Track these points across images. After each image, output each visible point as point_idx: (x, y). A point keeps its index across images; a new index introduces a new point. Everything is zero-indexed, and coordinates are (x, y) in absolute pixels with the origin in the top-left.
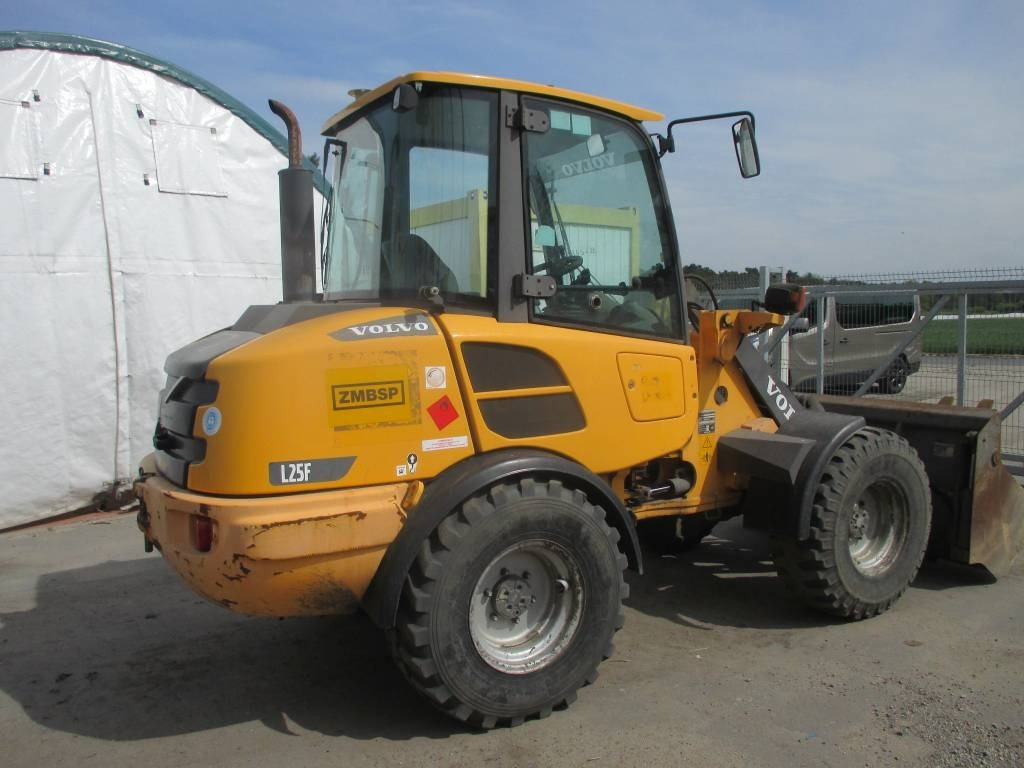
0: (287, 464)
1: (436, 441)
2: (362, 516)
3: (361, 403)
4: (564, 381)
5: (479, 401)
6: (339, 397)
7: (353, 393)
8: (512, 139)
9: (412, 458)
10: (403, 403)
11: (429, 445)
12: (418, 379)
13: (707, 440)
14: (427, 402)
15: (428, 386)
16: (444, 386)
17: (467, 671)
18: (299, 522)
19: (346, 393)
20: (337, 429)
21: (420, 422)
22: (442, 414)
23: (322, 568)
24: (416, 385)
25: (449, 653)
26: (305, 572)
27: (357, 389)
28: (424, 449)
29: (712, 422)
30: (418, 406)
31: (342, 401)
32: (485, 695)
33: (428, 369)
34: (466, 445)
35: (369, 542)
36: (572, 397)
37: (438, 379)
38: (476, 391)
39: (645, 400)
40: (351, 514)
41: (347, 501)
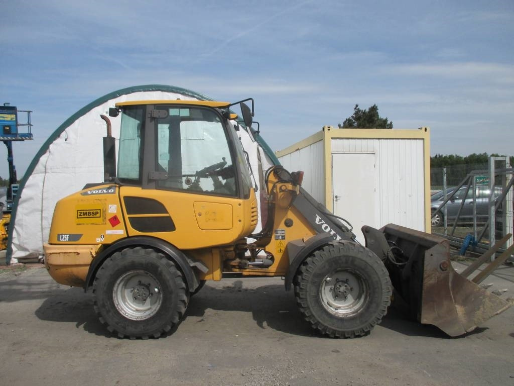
0: (62, 235)
1: (112, 231)
2: (78, 254)
3: (86, 216)
4: (167, 212)
5: (129, 218)
6: (79, 214)
7: (84, 213)
8: (151, 121)
9: (102, 236)
10: (100, 217)
11: (108, 232)
12: (106, 209)
13: (281, 243)
14: (109, 217)
15: (109, 212)
16: (115, 212)
17: (110, 314)
18: (59, 253)
19: (81, 213)
20: (78, 224)
21: (106, 224)
22: (114, 221)
23: (69, 269)
24: (105, 211)
25: (104, 306)
26: (64, 270)
27: (85, 212)
28: (107, 234)
29: (284, 235)
30: (105, 218)
31: (80, 215)
32: (118, 324)
33: (110, 206)
34: (123, 233)
35: (82, 263)
36: (169, 218)
37: (113, 209)
38: (128, 214)
39: (207, 221)
40: (75, 253)
41: (76, 248)
